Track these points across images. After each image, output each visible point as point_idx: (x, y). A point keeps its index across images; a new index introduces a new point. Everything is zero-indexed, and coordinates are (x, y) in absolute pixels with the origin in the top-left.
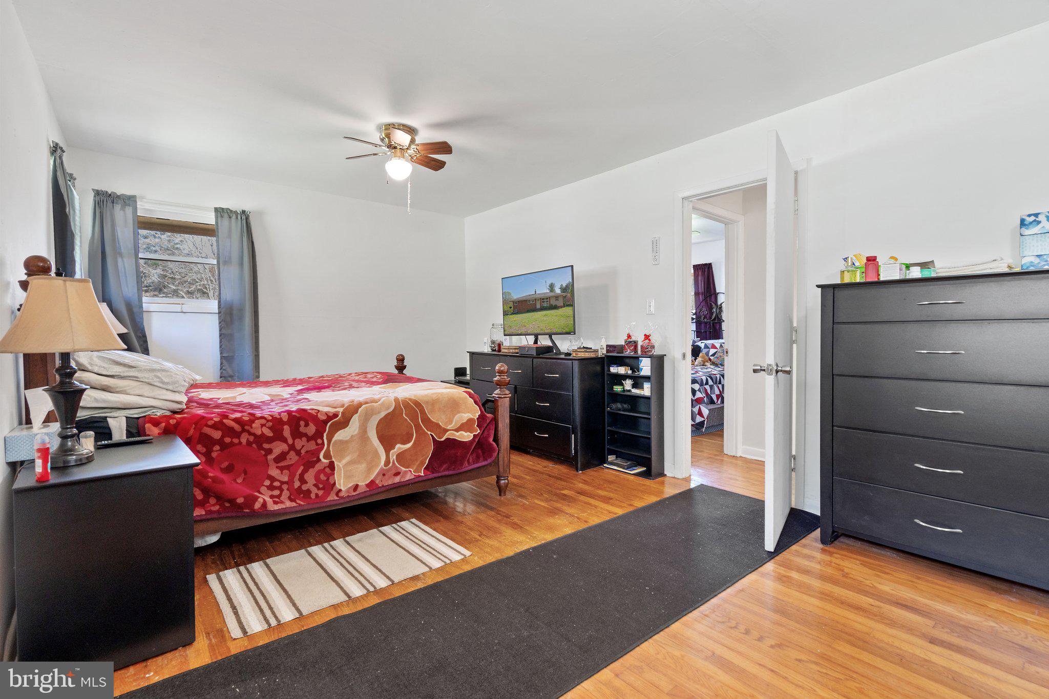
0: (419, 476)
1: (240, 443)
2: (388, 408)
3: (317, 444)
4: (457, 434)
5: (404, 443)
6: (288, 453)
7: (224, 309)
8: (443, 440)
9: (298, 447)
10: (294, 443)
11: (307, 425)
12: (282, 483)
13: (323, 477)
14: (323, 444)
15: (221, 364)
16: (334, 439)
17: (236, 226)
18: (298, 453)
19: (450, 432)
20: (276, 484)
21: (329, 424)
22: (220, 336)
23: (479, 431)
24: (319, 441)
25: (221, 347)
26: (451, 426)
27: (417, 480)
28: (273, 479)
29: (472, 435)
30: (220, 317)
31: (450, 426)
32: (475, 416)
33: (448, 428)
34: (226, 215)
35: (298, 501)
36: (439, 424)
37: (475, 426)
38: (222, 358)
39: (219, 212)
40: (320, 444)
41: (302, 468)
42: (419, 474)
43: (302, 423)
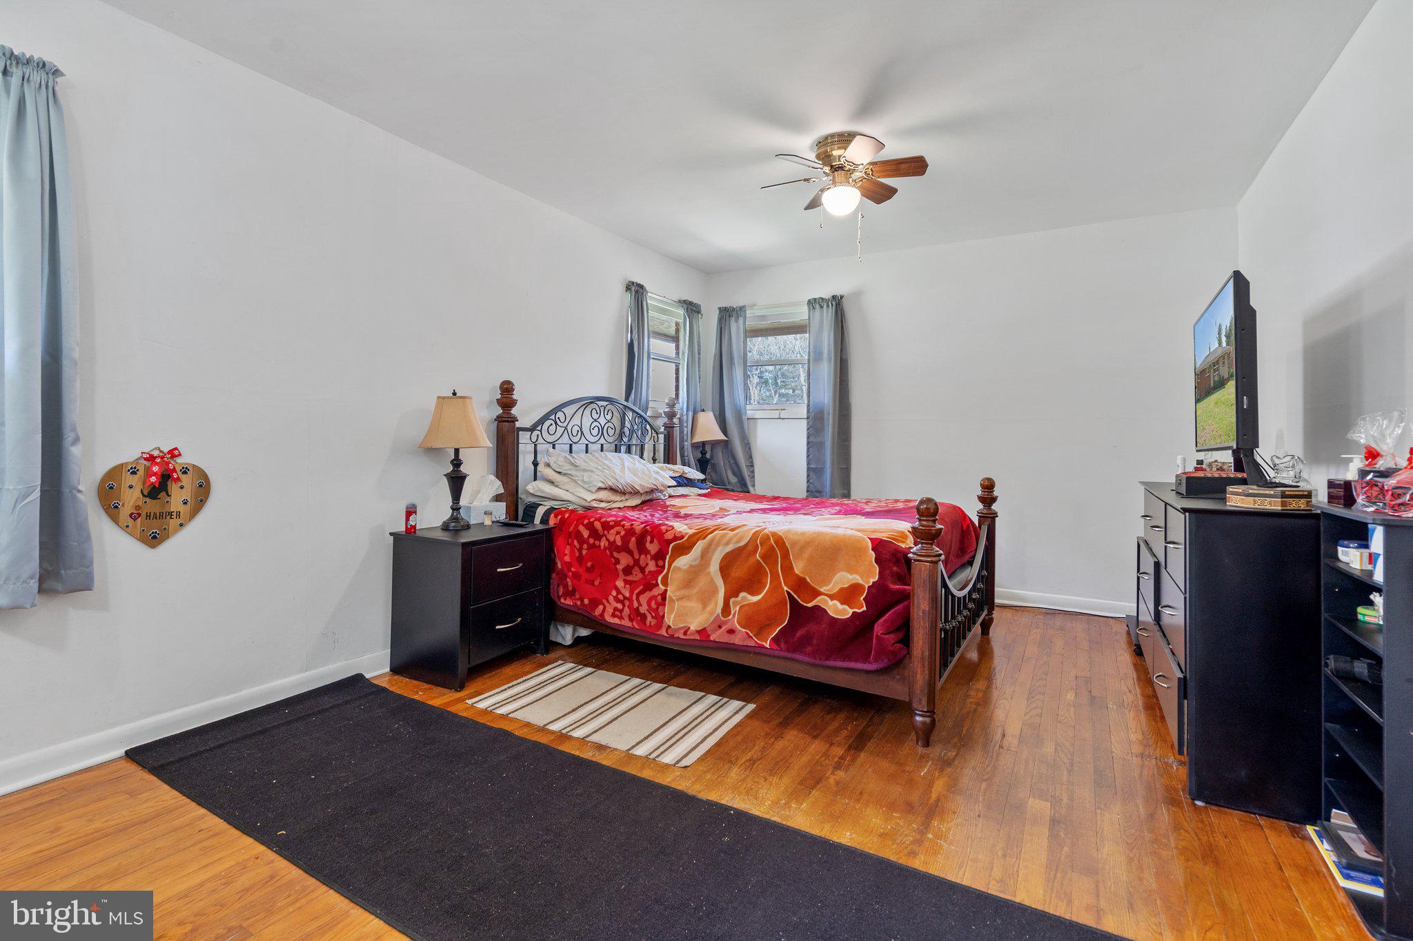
0: (764, 647)
1: (600, 546)
2: (739, 541)
3: (657, 565)
4: (831, 603)
5: (753, 593)
6: (633, 567)
7: (813, 414)
8: (810, 605)
9: (642, 563)
10: (639, 558)
11: (652, 542)
12: (625, 598)
13: (653, 604)
14: (663, 567)
15: (808, 476)
16: (673, 565)
17: (828, 315)
18: (642, 570)
19: (822, 597)
20: (620, 597)
21: (671, 545)
22: (808, 444)
23: (865, 609)
24: (660, 563)
25: (808, 456)
26: (828, 588)
27: (758, 650)
28: (619, 592)
29: (851, 611)
30: (808, 423)
31: (825, 588)
32: (868, 583)
33: (822, 590)
34: (817, 306)
35: (634, 623)
36: (805, 579)
37: (862, 599)
38: (808, 469)
39: (812, 303)
40: (660, 567)
41: (641, 587)
42: (764, 644)
43: (649, 538)
